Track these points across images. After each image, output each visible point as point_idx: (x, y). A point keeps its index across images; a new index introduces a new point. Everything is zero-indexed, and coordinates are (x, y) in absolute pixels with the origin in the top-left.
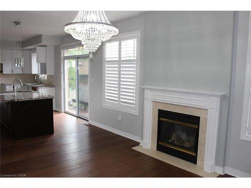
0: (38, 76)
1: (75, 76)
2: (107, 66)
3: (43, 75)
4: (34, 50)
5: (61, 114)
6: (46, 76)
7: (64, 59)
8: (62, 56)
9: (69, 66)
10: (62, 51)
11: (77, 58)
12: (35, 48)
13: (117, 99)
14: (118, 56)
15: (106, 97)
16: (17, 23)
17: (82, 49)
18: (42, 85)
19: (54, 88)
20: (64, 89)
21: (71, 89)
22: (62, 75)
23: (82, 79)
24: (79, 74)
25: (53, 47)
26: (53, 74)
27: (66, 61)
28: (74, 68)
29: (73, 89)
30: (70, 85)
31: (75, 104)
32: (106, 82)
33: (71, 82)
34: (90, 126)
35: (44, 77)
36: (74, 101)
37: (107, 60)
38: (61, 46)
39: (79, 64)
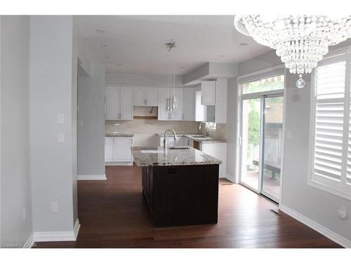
0: (203, 124)
1: (259, 125)
2: (317, 109)
3: (211, 124)
4: (198, 87)
5: (234, 185)
6: (215, 125)
7: (242, 100)
8: (239, 94)
9: (250, 110)
10: (240, 86)
11: (264, 96)
12: (200, 84)
13: (339, 174)
14: (343, 91)
15: (316, 167)
16: (171, 45)
17: (273, 80)
18: (208, 138)
19: (226, 144)
20: (241, 147)
21: (252, 145)
22: (239, 124)
23: (270, 130)
24: (266, 122)
25: (226, 81)
26: (225, 122)
27: (245, 102)
28: (257, 113)
29: (256, 144)
30: (251, 139)
31: (258, 169)
32: (316, 138)
33: (253, 133)
34: (281, 215)
35: (211, 126)
36: (256, 163)
37: (318, 98)
38: (238, 78)
39: (267, 106)
